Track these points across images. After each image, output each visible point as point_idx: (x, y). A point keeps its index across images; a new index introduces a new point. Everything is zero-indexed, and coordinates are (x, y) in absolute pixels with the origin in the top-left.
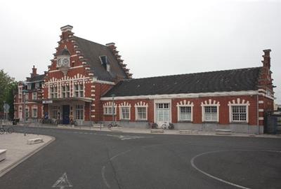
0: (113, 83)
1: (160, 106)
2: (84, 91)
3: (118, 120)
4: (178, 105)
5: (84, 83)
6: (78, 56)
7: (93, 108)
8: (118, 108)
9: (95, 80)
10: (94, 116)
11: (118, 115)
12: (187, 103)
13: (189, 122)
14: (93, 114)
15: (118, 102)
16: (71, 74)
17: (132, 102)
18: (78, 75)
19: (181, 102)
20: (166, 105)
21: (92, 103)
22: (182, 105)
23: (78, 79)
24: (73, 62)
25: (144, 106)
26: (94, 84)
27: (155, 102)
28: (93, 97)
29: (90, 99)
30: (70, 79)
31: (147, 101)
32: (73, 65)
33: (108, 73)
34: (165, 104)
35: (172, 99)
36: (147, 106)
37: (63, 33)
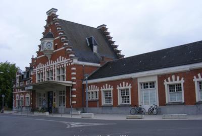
0: (99, 65)
1: (145, 85)
2: (65, 75)
3: (100, 106)
4: (166, 83)
5: (65, 66)
6: (60, 38)
7: (73, 93)
8: (100, 92)
9: (75, 61)
10: (75, 102)
11: (100, 100)
12: (176, 80)
13: (180, 104)
14: (73, 99)
15: (100, 85)
16: (54, 57)
17: (114, 84)
18: (60, 57)
19: (169, 79)
20: (152, 85)
21: (72, 87)
22: (170, 83)
23: (60, 62)
24: (56, 44)
25: (127, 87)
26: (75, 65)
27: (139, 81)
28: (73, 81)
29: (70, 82)
30: (54, 64)
31: (130, 81)
32: (56, 48)
33: (95, 54)
34: (150, 84)
35: (158, 76)
36: (130, 87)
37: (49, 17)
